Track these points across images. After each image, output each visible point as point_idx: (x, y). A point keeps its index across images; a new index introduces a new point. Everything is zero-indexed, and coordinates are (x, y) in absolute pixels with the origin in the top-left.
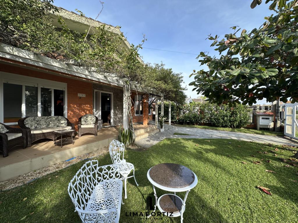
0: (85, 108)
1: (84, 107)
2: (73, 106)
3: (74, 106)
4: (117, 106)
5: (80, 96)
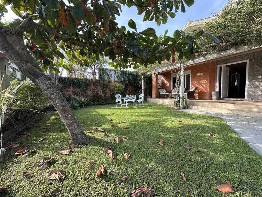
0: (202, 82)
5: (199, 75)
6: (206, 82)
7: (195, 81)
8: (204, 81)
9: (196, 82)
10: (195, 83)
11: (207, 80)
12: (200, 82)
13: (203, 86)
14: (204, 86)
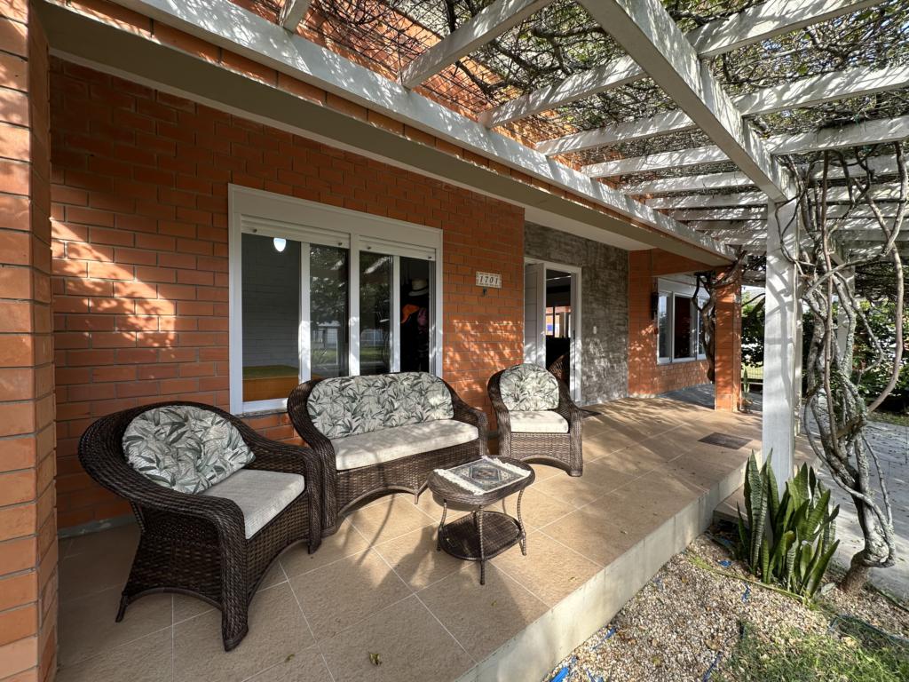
0: (499, 333)
1: (496, 329)
2: (460, 325)
3: (464, 325)
4: (594, 325)
5: (484, 282)
6: (511, 332)
7: (463, 319)
8: (505, 322)
9: (468, 327)
10: (466, 333)
11: (516, 324)
12: (491, 330)
13: (501, 355)
14: (507, 352)
